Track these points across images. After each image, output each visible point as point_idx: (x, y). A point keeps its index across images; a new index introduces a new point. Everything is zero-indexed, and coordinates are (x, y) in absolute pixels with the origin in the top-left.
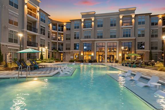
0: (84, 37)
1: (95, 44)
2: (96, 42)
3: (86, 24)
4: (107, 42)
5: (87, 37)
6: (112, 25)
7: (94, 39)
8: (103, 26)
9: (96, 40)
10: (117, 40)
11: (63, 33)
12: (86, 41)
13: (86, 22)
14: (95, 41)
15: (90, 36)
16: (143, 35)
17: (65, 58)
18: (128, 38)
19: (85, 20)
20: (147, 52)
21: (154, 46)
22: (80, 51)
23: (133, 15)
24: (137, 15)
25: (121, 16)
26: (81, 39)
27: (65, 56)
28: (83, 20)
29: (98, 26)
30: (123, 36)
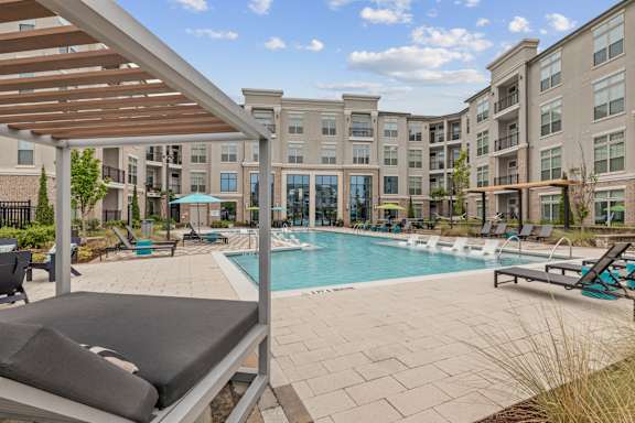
0: (252, 158)
1: (284, 179)
2: (284, 173)
4: (315, 173)
6: (325, 131)
7: (280, 164)
8: (304, 130)
9: (284, 165)
10: (339, 169)
12: (257, 167)
13: (257, 115)
14: (282, 168)
16: (395, 162)
17: (188, 217)
18: (365, 166)
19: (254, 109)
20: (403, 200)
21: (416, 187)
22: (241, 195)
23: (374, 114)
24: (381, 114)
25: (348, 112)
26: (245, 164)
27: (188, 210)
28: (248, 108)
29: (292, 130)
30: (352, 161)
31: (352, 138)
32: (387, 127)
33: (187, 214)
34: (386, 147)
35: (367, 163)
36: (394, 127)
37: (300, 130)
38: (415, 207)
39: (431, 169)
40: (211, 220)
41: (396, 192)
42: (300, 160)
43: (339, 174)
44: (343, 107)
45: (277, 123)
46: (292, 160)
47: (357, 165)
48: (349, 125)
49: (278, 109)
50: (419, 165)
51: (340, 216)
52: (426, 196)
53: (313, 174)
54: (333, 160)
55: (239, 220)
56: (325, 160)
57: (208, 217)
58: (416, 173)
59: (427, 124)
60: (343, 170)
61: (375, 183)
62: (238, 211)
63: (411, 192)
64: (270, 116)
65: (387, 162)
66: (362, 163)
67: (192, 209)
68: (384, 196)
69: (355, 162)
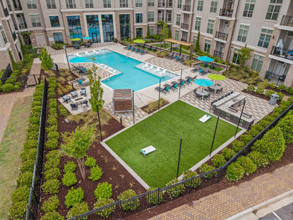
0: (65, 6)
2: (85, 14)
9: (83, 10)
10: (113, 11)
14: (83, 12)
15: (75, 5)
16: (141, 5)
17: (35, 42)
18: (126, 9)
20: (145, 26)
21: (151, 17)
22: (64, 28)
26: (62, 10)
30: (119, 6)
33: (34, 40)
35: (127, 7)
38: (150, 28)
39: (159, 7)
40: (50, 43)
41: (142, 22)
42: (92, 6)
43: (113, 14)
46: (87, 6)
47: (122, 9)
50: (153, 4)
51: (115, 37)
52: (155, 22)
53: (100, 14)
54: (109, 6)
55: (65, 42)
56: (105, 6)
57: (48, 42)
58: (151, 9)
60: (115, 11)
61: (131, 18)
63: (149, 20)
65: (137, 5)
66: (125, 7)
67: (36, 37)
68: (136, 24)
69: (121, 7)
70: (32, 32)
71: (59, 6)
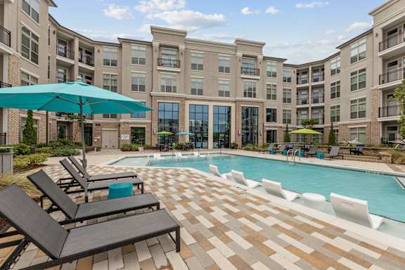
0: (160, 87)
1: (187, 108)
2: (188, 103)
3: (163, 57)
4: (213, 103)
5: (169, 89)
6: (221, 69)
7: (184, 95)
8: (204, 68)
9: (187, 96)
11: (93, 71)
12: (164, 97)
13: (163, 52)
14: (186, 99)
15: (175, 87)
16: (275, 97)
17: (100, 141)
18: (252, 99)
19: (161, 46)
20: (281, 128)
21: (287, 118)
22: (150, 121)
23: (260, 57)
24: (265, 58)
25: (240, 54)
26: (153, 93)
27: (101, 134)
28: (156, 44)
29: (194, 66)
30: (243, 95)
31: (243, 76)
32: (269, 69)
33: (99, 137)
34: (268, 85)
35: (255, 97)
36: (274, 70)
37: (201, 67)
39: (297, 104)
40: (121, 143)
41: (275, 121)
42: (201, 92)
43: (233, 105)
44: (236, 50)
45: (182, 59)
46: (193, 91)
47: (247, 99)
48: (240, 65)
49: (182, 47)
50: (289, 101)
51: (233, 140)
52: (293, 125)
53: (211, 105)
54: (227, 94)
55: (147, 143)
56: (221, 94)
57: (119, 141)
58: (288, 107)
59: (295, 70)
60: (235, 102)
61: (260, 113)
62: (147, 135)
63: (284, 121)
64: (174, 53)
65: (269, 97)
66: (251, 97)
67: (104, 134)
68: (266, 124)
69: (245, 96)
70: (99, 125)
71: (150, 87)
